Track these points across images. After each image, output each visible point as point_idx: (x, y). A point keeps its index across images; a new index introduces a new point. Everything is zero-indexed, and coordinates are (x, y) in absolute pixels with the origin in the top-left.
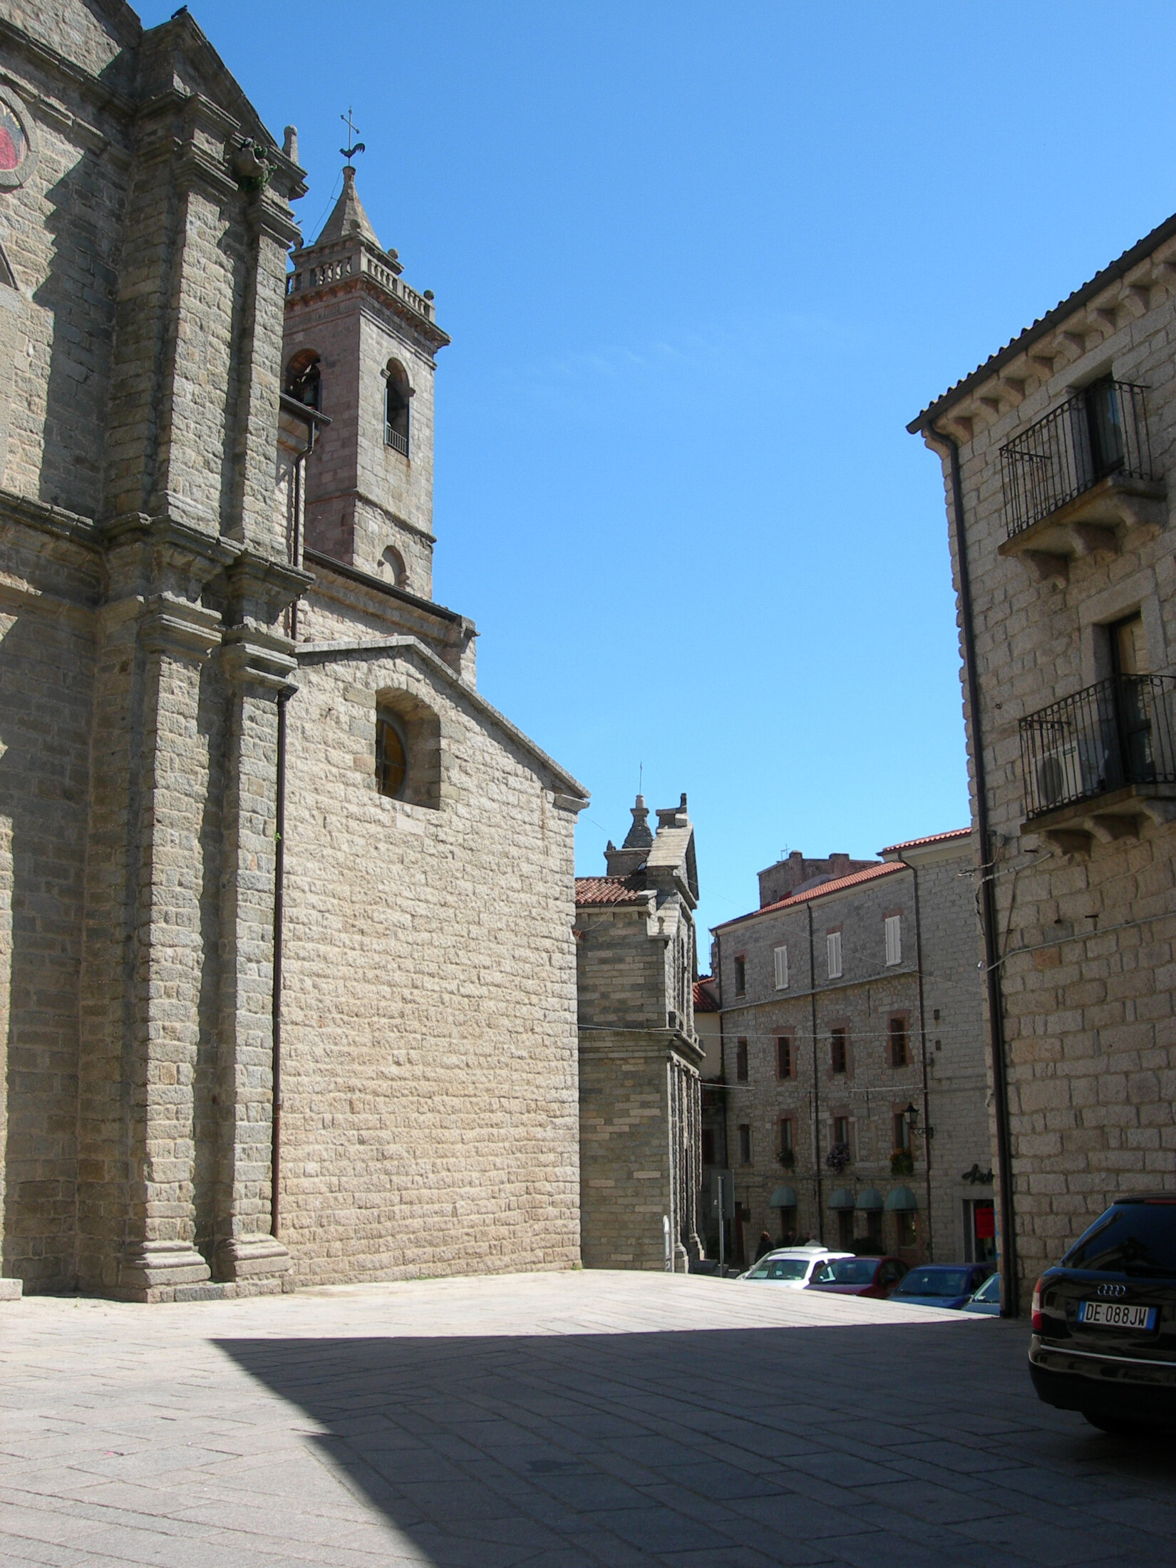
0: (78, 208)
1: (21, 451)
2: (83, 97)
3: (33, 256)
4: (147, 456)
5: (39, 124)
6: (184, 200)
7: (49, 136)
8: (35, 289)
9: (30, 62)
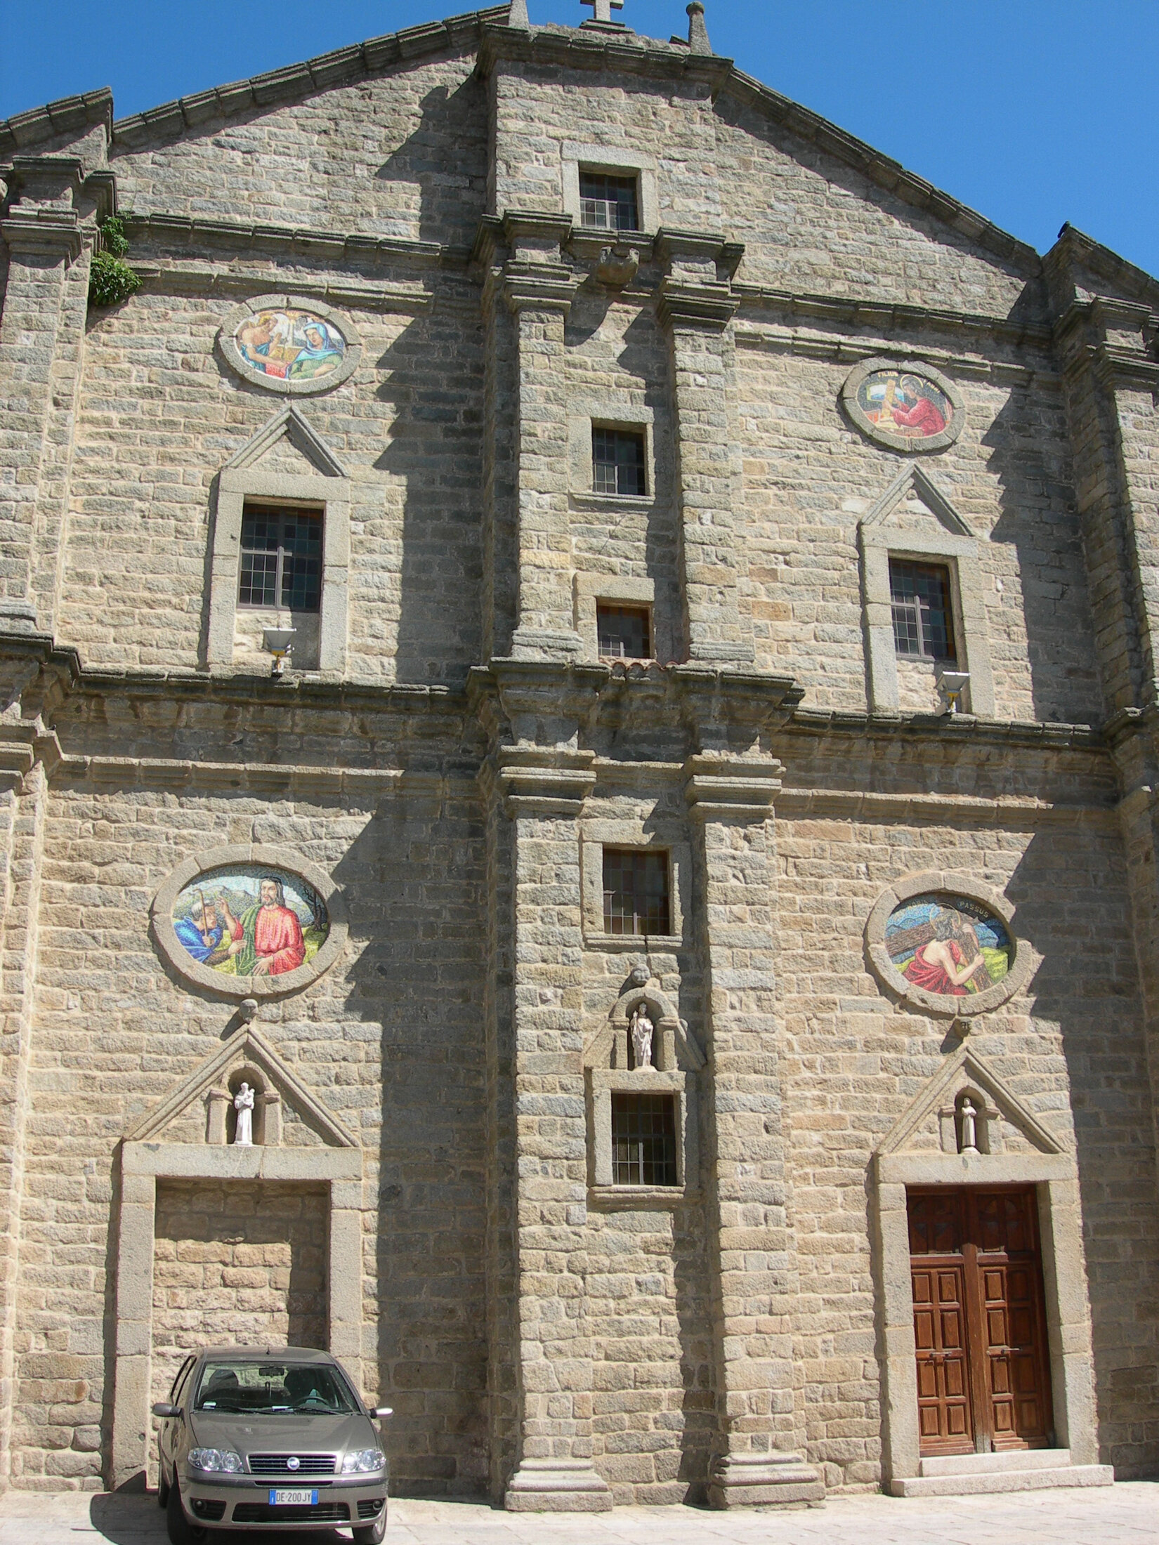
0: (1017, 441)
1: (1008, 679)
2: (998, 341)
3: (982, 501)
4: (1130, 650)
5: (959, 381)
6: (1111, 399)
7: (971, 389)
8: (990, 529)
9: (936, 330)
